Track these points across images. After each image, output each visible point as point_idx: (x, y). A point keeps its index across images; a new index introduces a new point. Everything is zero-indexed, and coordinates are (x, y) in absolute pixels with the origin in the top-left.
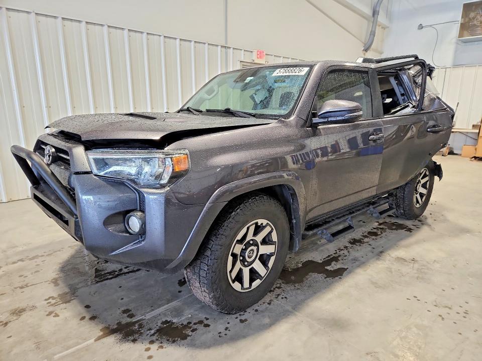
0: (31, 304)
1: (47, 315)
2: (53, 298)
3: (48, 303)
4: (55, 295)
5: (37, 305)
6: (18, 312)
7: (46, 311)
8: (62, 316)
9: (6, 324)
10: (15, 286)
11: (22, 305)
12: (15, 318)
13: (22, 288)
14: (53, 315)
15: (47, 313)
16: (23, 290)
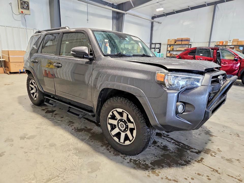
0: (222, 160)
1: (221, 151)
2: (211, 155)
3: (216, 155)
4: (209, 155)
5: (220, 157)
6: (229, 160)
7: (220, 153)
8: (217, 147)
9: (238, 160)
10: (219, 174)
11: (226, 162)
12: (233, 159)
13: (217, 171)
14: (219, 150)
15: (220, 152)
16: (218, 169)
